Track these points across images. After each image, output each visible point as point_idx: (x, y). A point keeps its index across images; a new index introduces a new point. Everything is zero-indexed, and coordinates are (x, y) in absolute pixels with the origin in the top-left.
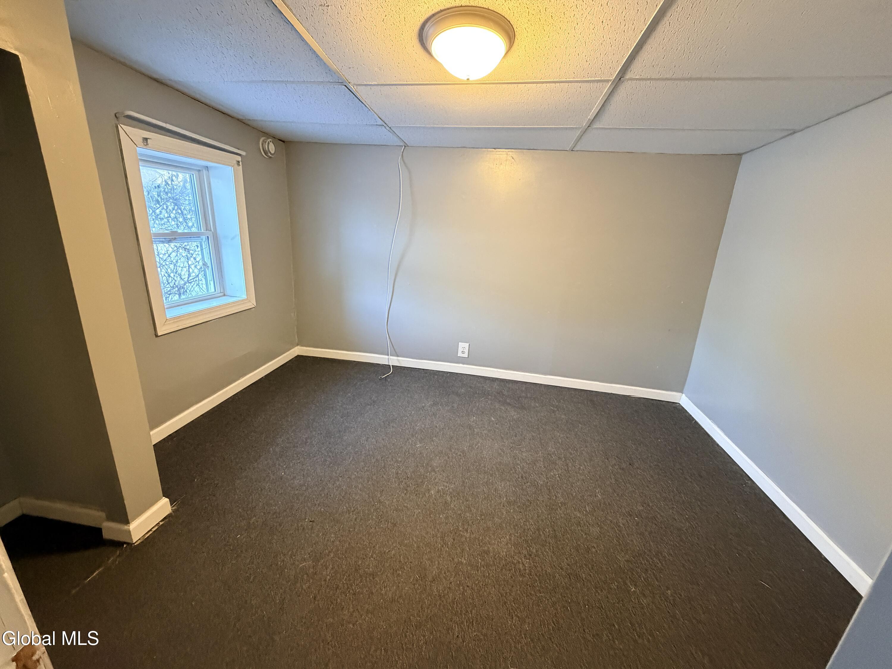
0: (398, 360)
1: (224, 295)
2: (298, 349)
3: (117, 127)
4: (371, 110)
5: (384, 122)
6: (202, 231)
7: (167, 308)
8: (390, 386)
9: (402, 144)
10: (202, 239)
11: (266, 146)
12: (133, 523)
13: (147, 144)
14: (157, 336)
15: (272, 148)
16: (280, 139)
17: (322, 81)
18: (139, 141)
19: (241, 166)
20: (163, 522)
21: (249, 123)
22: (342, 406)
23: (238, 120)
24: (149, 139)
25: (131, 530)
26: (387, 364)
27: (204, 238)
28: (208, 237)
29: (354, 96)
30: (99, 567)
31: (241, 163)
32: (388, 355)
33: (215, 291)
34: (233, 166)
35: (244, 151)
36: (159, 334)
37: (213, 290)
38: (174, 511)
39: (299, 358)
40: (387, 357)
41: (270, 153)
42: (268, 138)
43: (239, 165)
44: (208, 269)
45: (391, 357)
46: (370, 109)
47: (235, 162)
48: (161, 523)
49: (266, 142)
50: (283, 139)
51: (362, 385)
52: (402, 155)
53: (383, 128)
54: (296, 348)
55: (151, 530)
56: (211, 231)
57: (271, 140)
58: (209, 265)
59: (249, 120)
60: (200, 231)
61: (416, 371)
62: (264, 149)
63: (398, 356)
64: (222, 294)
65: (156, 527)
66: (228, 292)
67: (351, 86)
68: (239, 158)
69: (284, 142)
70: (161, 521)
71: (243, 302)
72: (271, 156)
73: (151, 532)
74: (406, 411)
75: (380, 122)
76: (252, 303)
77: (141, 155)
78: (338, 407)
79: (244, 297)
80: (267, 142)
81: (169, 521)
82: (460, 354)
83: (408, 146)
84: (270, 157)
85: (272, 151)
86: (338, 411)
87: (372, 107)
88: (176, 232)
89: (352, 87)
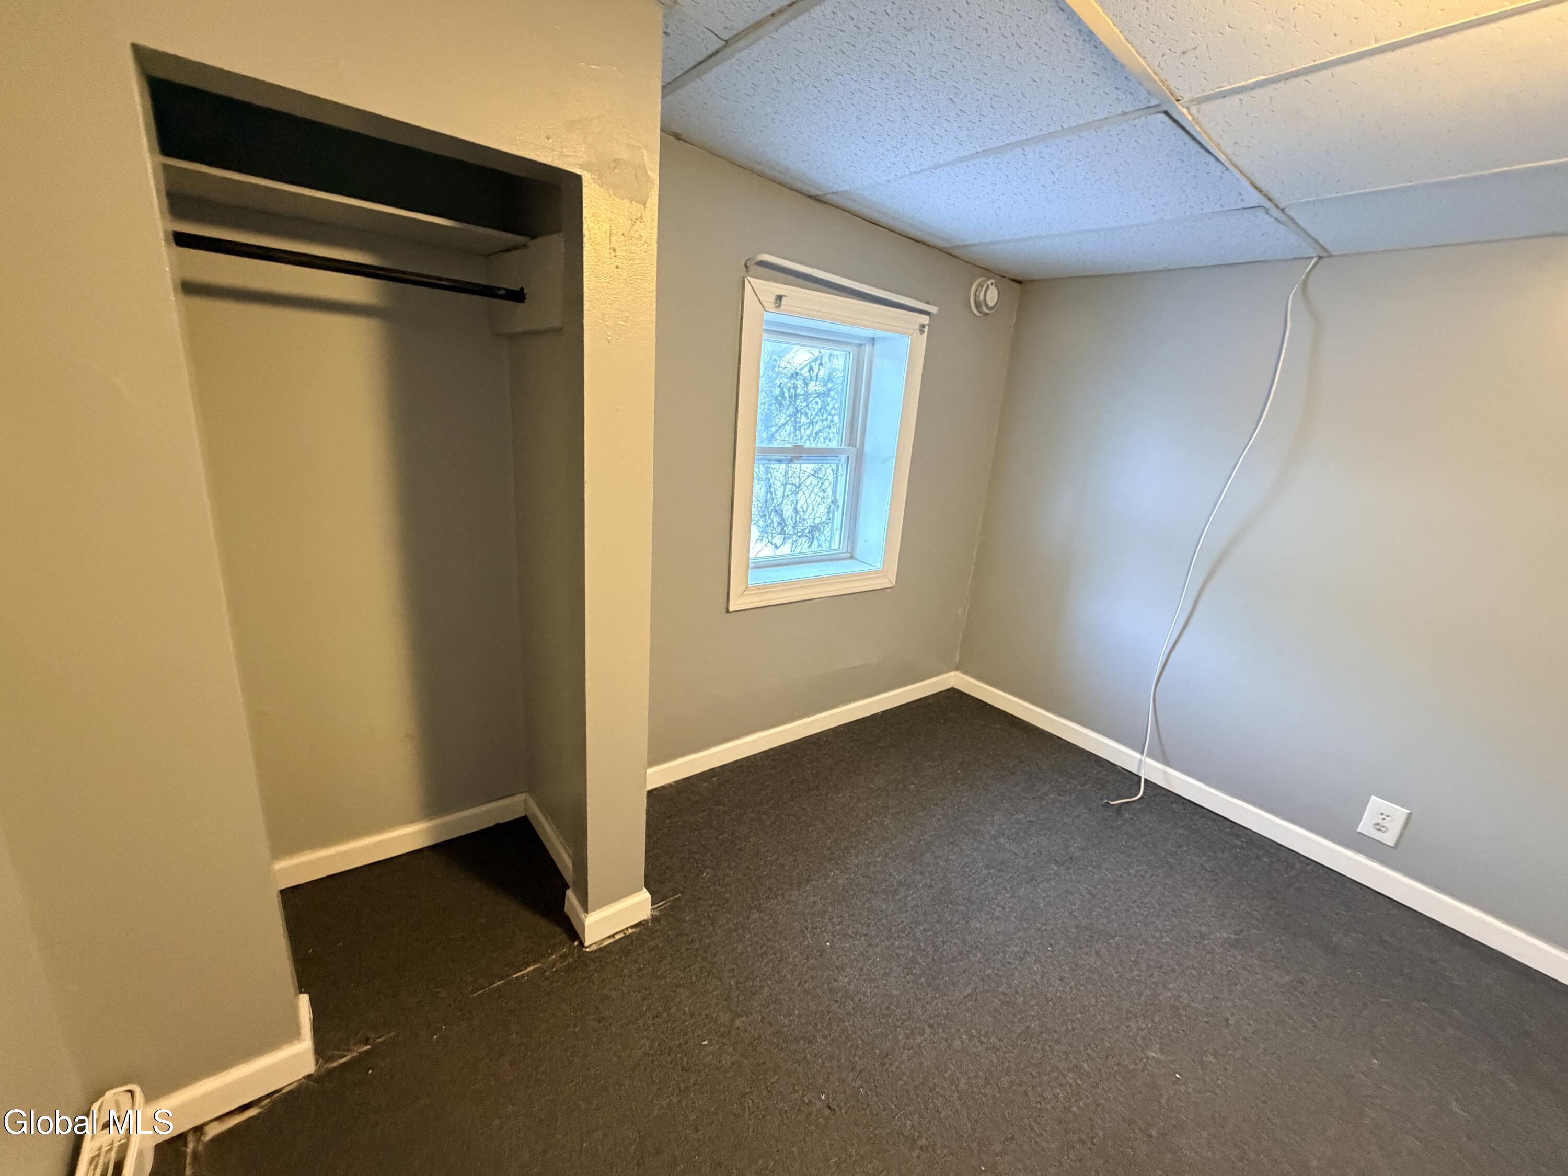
0: (1165, 773)
1: (852, 557)
2: (956, 676)
3: (743, 282)
4: (1231, 168)
5: (1266, 196)
6: (843, 447)
7: (753, 568)
8: (1126, 833)
9: (1311, 253)
10: (840, 460)
11: (982, 293)
12: (593, 913)
13: (779, 306)
14: (728, 611)
15: (992, 296)
16: (1012, 277)
17: (1106, 115)
18: (769, 300)
19: (925, 334)
20: (634, 930)
21: (956, 252)
22: (994, 838)
23: (941, 250)
24: (785, 296)
25: (586, 924)
26: (1135, 771)
27: (843, 458)
28: (848, 457)
29: (1186, 137)
30: (535, 962)
31: (926, 329)
32: (1142, 753)
33: (839, 548)
34: (911, 335)
35: (935, 305)
36: (731, 609)
37: (837, 546)
38: (654, 919)
39: (954, 696)
40: (1137, 755)
41: (987, 305)
42: (989, 279)
43: (922, 332)
44: (837, 510)
45: (1148, 760)
46: (1227, 164)
47: (917, 327)
48: (630, 931)
49: (982, 286)
50: (1019, 279)
51: (1058, 805)
52: (1305, 283)
53: (1261, 214)
54: (953, 674)
55: (613, 936)
56: (856, 447)
57: (993, 281)
58: (840, 503)
59: (959, 247)
60: (839, 447)
61: (1209, 818)
62: (977, 300)
63: (1167, 763)
64: (848, 555)
65: (622, 935)
66: (858, 554)
67: (1183, 113)
68: (925, 319)
69: (1020, 282)
70: (632, 927)
71: (876, 574)
72: (988, 312)
73: (612, 940)
74: (1147, 925)
75: (1255, 198)
76: (888, 581)
77: (769, 323)
78: (987, 836)
79: (879, 566)
80: (985, 286)
81: (640, 933)
82: (1365, 827)
83: (1331, 256)
84: (987, 314)
85: (992, 301)
86: (983, 847)
87: (1235, 160)
88: (801, 447)
89: (1185, 111)
